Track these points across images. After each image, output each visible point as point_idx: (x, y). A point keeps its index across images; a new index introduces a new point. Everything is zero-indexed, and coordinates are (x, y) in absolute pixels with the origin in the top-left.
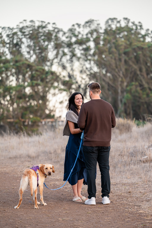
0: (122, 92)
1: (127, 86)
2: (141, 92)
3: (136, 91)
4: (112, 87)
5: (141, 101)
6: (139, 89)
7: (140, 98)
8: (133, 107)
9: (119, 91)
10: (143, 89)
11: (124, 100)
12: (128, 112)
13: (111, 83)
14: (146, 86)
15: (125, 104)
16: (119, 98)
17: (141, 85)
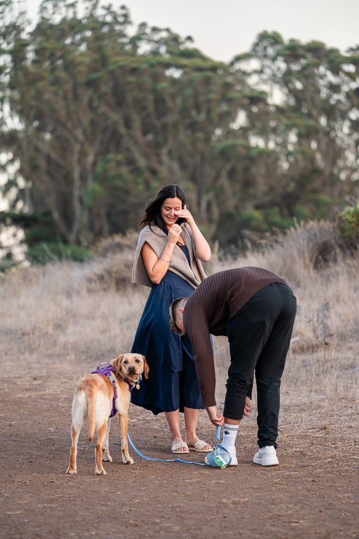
0: (83, 178)
1: (94, 164)
2: (130, 177)
3: (120, 176)
4: (58, 165)
5: (132, 200)
6: (124, 170)
7: (127, 192)
8: (109, 215)
9: (76, 176)
10: (136, 170)
11: (87, 200)
12: (97, 227)
13: (54, 155)
14: (142, 162)
15: (90, 210)
16: (76, 193)
17: (130, 162)
